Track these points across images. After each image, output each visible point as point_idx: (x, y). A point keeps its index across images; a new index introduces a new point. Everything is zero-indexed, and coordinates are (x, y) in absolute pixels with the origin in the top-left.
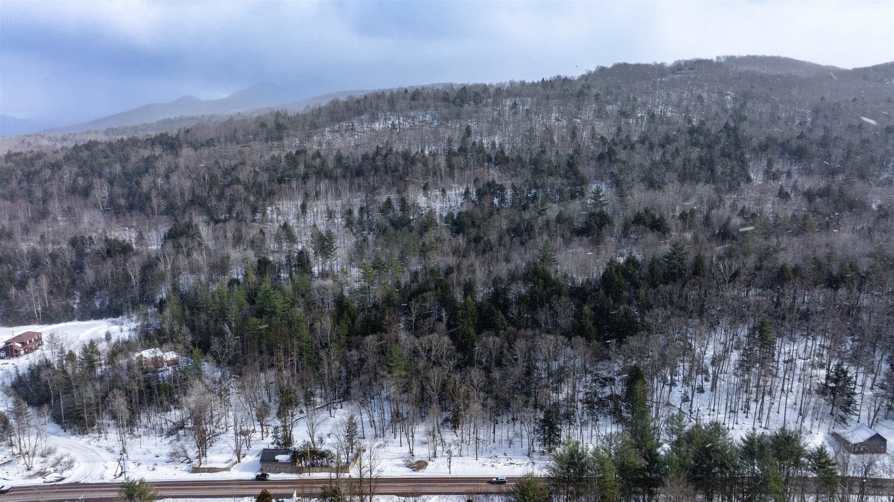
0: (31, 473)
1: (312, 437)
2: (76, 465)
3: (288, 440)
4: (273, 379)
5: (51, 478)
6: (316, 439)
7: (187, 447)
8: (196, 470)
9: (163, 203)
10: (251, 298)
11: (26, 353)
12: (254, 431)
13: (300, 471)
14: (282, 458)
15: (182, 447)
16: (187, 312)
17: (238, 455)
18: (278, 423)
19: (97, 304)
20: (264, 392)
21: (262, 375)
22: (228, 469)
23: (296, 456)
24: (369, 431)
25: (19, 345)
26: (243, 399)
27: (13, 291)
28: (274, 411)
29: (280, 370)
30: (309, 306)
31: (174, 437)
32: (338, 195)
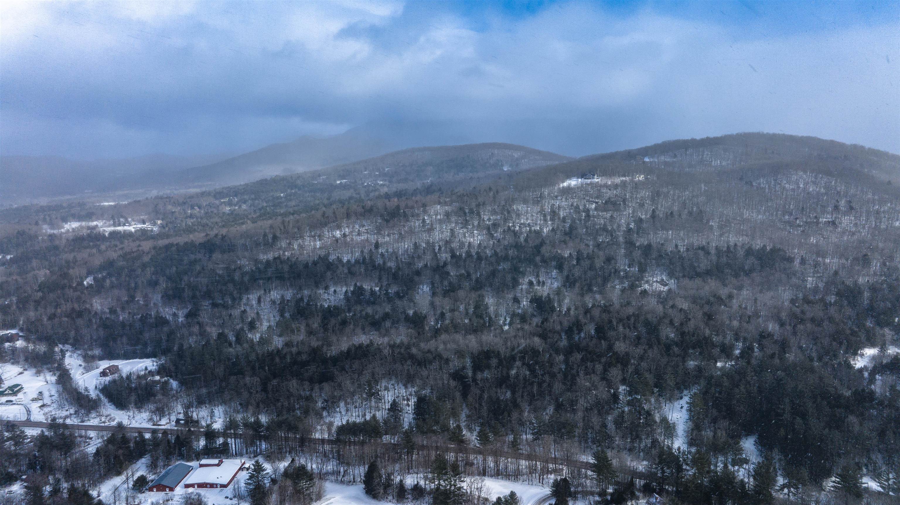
0: (101, 422)
2: (116, 420)
5: (107, 424)
8: (154, 425)
11: (110, 374)
14: (182, 422)
15: (154, 417)
23: (187, 421)
25: (110, 371)
31: (153, 413)
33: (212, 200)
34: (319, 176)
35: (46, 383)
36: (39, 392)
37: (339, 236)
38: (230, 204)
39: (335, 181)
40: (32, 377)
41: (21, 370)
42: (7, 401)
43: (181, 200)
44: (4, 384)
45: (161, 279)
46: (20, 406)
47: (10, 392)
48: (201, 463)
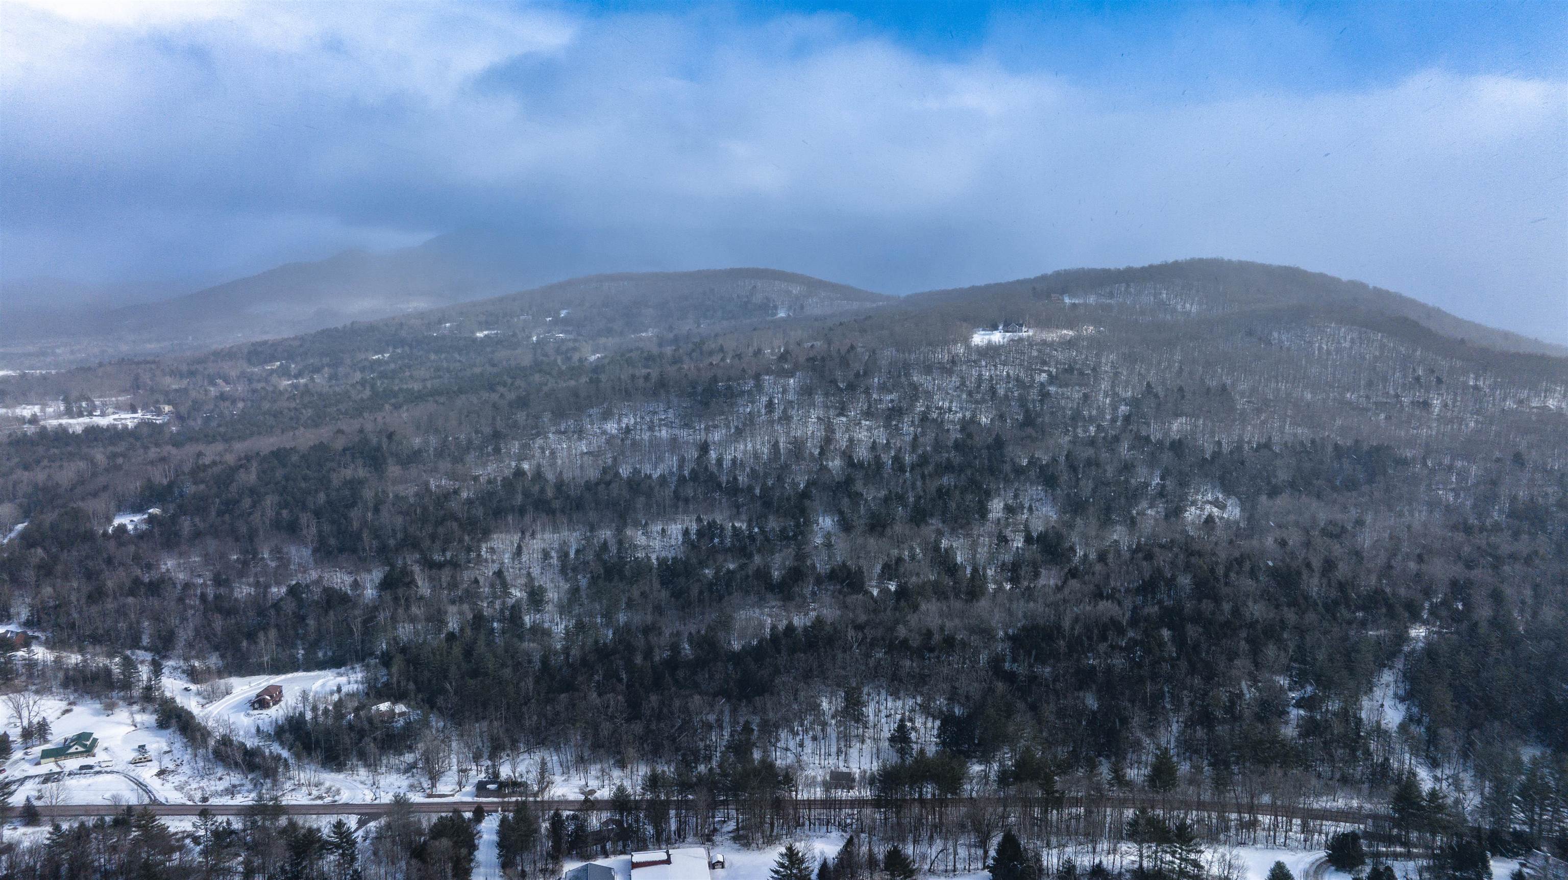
0: (312, 797)
1: (514, 773)
2: (342, 792)
3: (496, 775)
4: (485, 729)
5: (328, 800)
6: (517, 775)
7: (422, 780)
8: (430, 796)
9: (375, 543)
10: (468, 653)
11: (274, 704)
12: (471, 769)
13: (504, 796)
14: (491, 787)
15: (418, 780)
16: (412, 668)
17: (460, 786)
18: (489, 763)
19: (320, 654)
20: (479, 739)
21: (477, 725)
22: (453, 795)
23: (502, 785)
24: (558, 769)
25: (268, 698)
26: (462, 745)
27: (245, 644)
28: (486, 755)
29: (491, 721)
30: (517, 666)
31: (409, 774)
32: (556, 529)
33: (243, 365)
34: (440, 322)
35: (133, 728)
36: (140, 747)
37: (614, 431)
38: (284, 372)
39: (473, 332)
40: (96, 719)
41: (63, 705)
42: (82, 768)
43: (184, 368)
44: (51, 734)
45: (304, 518)
46: (115, 775)
47: (80, 749)
48: (634, 860)
